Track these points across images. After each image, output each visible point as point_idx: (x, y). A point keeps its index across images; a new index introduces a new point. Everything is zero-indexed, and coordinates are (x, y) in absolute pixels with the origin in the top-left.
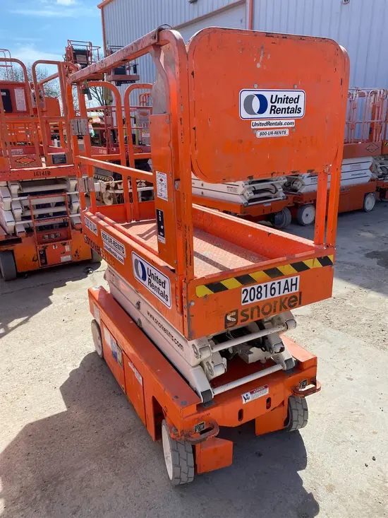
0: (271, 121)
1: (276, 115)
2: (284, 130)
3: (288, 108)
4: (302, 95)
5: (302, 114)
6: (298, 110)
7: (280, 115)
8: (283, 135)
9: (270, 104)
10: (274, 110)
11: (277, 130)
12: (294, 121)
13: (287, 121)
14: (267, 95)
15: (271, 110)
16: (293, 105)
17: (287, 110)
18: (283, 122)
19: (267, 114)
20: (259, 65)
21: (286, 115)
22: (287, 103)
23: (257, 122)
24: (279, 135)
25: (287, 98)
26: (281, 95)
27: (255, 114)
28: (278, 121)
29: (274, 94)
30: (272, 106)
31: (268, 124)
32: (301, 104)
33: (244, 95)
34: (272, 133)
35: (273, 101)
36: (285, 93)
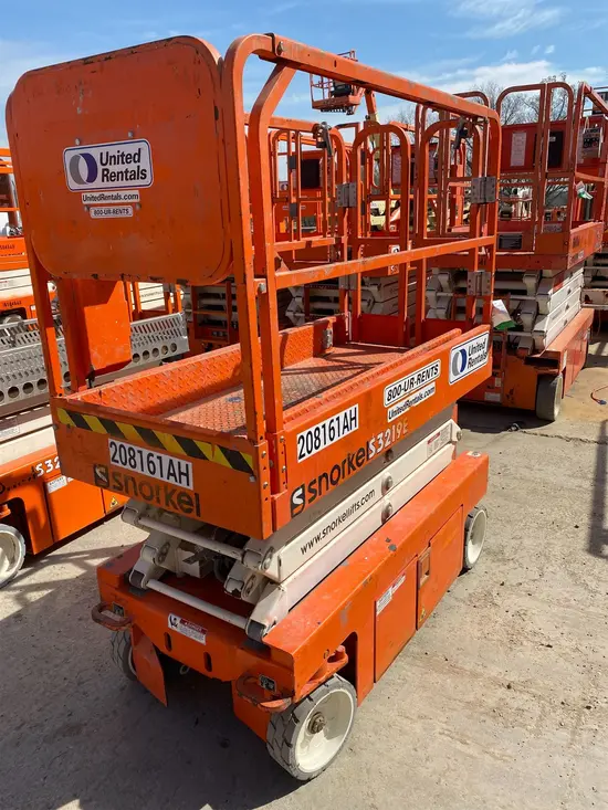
0: (106, 194)
1: (111, 184)
2: (125, 207)
3: (127, 171)
4: (145, 147)
5: (148, 180)
6: (141, 174)
7: (116, 184)
8: (124, 215)
9: (100, 168)
10: (107, 176)
11: (115, 208)
12: (137, 192)
13: (128, 193)
14: (95, 153)
15: (103, 175)
16: (133, 167)
17: (124, 175)
18: (122, 193)
19: (98, 183)
20: (79, 111)
21: (125, 183)
22: (123, 163)
23: (89, 195)
24: (119, 216)
25: (123, 155)
26: (113, 151)
27: (84, 183)
28: (115, 193)
29: (104, 150)
30: (104, 170)
31: (102, 197)
32: (145, 164)
33: (69, 156)
34: (109, 212)
35: (104, 162)
36: (118, 147)
